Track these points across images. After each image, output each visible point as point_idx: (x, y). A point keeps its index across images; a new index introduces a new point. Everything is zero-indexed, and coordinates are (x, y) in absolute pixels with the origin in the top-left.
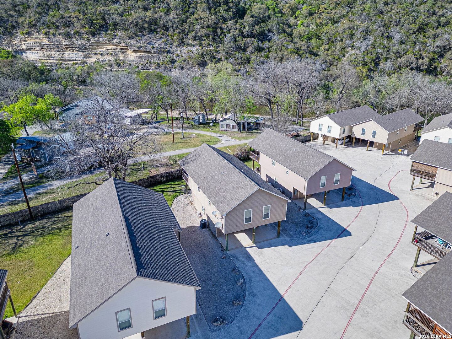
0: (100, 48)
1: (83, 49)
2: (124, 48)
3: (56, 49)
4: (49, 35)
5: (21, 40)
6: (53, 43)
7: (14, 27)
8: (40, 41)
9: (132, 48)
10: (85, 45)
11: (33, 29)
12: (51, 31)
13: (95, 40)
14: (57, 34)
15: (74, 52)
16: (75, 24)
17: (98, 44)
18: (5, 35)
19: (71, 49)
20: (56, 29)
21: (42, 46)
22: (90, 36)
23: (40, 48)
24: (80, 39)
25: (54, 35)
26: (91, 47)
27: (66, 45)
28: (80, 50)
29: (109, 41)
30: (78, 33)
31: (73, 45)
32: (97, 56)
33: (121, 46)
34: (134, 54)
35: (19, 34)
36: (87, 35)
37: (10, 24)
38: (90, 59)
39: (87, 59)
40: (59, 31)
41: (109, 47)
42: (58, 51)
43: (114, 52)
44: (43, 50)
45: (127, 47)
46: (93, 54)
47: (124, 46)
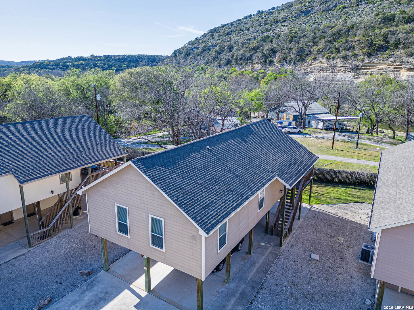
0: (372, 69)
1: (355, 70)
2: (398, 67)
3: (331, 70)
4: (329, 58)
5: (308, 65)
6: (330, 66)
7: (307, 55)
8: (321, 64)
9: (407, 66)
10: (358, 66)
11: (319, 55)
12: (332, 55)
13: (369, 61)
14: (336, 58)
15: (346, 73)
16: (356, 47)
17: (371, 65)
18: (299, 62)
19: (344, 70)
20: (337, 53)
21: (321, 69)
22: (366, 57)
23: (319, 70)
24: (355, 61)
25: (334, 58)
26: (363, 68)
27: (341, 67)
28: (352, 71)
29: (383, 61)
30: (356, 55)
31: (346, 66)
32: (366, 77)
33: (395, 65)
34: (408, 73)
35: (308, 61)
36: (363, 56)
37: (306, 53)
38: (359, 79)
39: (356, 80)
40: (339, 55)
41: (381, 67)
42: (332, 72)
43: (385, 71)
44: (320, 72)
45: (401, 65)
46: (363, 74)
47: (399, 65)
